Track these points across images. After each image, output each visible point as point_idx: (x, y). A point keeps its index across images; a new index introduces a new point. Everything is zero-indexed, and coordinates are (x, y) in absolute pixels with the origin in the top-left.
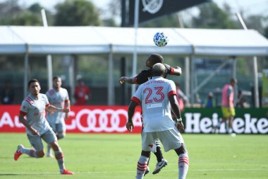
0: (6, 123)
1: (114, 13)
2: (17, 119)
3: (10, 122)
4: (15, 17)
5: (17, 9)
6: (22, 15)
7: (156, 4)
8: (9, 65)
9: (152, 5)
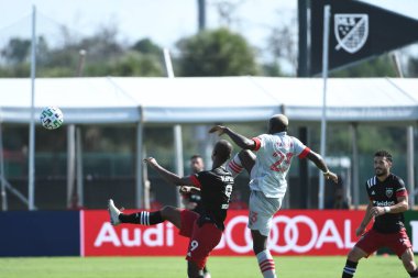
0: (108, 239)
1: (278, 53)
2: (125, 232)
3: (113, 238)
4: (112, 62)
5: (113, 49)
6: (124, 60)
7: (357, 38)
8: (105, 143)
9: (351, 39)
